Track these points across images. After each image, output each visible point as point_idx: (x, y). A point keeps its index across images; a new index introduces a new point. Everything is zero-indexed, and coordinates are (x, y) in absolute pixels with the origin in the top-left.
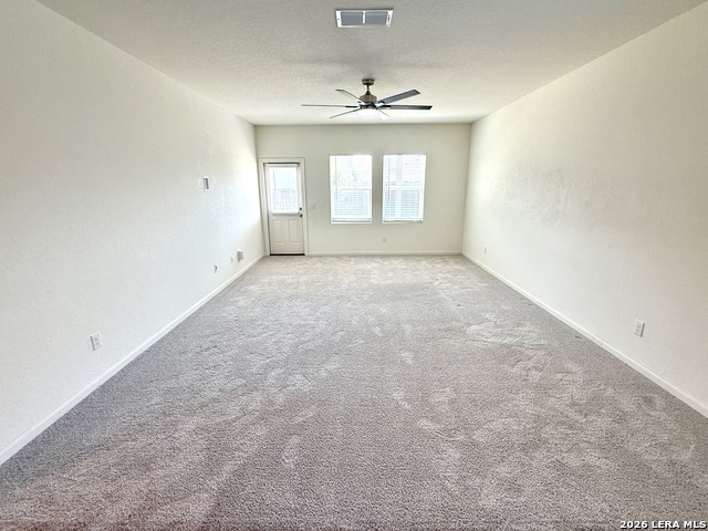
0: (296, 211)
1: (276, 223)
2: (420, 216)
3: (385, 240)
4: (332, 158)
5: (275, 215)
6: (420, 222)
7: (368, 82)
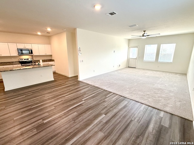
0: (135, 58)
1: (130, 60)
2: (171, 61)
3: (158, 67)
4: (146, 46)
5: (131, 58)
6: (171, 63)
7: (144, 31)
